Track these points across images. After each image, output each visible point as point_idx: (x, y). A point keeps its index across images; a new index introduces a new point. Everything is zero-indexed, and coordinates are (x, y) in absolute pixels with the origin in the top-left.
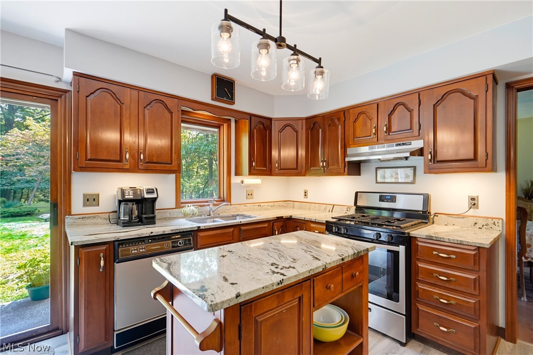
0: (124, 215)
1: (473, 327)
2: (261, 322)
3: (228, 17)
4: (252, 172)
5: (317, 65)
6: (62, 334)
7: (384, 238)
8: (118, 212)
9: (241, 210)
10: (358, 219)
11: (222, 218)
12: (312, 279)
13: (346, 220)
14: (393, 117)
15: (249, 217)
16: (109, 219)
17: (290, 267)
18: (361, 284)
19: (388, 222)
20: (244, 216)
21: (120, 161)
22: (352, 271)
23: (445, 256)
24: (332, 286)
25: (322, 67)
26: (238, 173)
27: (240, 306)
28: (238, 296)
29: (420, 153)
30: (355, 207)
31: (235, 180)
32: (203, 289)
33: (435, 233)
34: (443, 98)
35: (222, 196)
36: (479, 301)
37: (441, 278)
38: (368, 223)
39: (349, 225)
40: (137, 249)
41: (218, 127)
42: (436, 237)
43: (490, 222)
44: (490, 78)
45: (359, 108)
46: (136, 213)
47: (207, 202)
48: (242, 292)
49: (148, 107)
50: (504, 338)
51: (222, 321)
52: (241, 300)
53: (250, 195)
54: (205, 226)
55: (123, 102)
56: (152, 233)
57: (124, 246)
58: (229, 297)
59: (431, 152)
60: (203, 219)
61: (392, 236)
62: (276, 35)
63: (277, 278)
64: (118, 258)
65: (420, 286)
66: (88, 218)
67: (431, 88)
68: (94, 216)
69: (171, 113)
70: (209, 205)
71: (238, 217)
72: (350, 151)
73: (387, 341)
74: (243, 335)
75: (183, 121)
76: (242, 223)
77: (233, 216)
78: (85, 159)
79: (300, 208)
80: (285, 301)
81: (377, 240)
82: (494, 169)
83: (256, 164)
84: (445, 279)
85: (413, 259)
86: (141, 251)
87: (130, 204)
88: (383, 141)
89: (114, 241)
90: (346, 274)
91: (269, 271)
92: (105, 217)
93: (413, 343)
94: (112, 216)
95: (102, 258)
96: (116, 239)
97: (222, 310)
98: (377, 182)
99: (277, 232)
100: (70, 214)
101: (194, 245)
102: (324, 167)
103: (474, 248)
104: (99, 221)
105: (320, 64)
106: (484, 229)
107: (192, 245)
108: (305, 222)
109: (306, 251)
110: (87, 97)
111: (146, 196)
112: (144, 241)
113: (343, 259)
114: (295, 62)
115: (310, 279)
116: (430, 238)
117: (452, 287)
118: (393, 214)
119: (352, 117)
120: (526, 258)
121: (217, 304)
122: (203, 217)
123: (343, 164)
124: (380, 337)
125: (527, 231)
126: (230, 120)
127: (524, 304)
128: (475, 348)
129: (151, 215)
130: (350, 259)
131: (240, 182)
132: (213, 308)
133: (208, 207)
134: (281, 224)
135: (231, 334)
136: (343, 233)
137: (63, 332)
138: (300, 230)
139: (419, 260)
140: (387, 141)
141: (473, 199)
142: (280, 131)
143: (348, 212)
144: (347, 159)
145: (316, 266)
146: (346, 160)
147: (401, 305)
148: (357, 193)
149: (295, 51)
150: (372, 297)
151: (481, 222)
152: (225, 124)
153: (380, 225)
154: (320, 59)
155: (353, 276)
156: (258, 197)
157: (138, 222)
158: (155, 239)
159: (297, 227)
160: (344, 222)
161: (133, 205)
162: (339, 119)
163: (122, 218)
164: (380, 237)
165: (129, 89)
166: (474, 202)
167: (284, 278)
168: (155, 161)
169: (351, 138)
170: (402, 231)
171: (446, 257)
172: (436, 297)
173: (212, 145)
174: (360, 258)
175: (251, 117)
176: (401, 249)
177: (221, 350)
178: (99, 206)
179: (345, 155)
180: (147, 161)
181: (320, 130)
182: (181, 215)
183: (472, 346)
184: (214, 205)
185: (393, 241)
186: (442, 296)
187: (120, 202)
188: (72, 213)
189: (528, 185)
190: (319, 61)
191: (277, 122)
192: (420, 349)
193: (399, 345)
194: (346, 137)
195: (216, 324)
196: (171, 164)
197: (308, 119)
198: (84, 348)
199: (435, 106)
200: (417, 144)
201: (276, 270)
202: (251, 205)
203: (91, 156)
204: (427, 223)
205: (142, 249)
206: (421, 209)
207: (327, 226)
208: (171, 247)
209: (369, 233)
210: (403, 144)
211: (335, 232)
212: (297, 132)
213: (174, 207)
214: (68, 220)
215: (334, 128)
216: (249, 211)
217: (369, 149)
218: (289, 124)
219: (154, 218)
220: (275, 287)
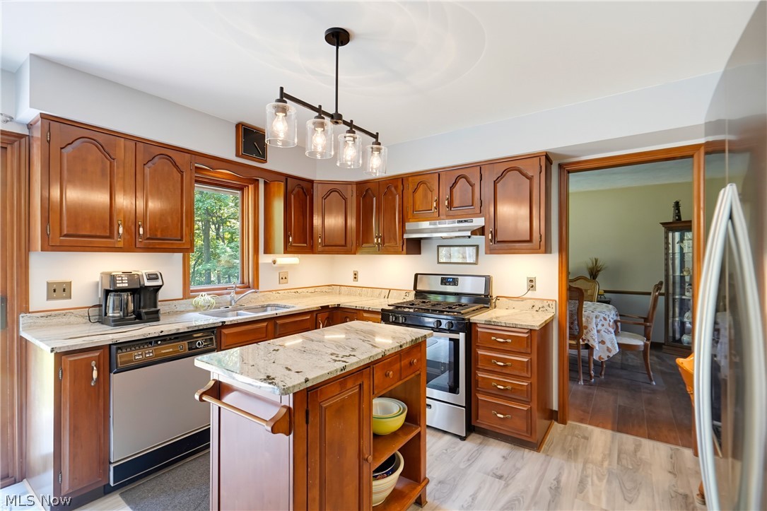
0: (114, 309)
1: (526, 409)
2: (326, 408)
3: (284, 96)
4: (288, 249)
5: (374, 140)
6: (15, 482)
7: (444, 325)
8: (104, 306)
9: (272, 298)
10: (417, 306)
11: (248, 309)
12: (372, 367)
13: (404, 307)
14: (454, 190)
15: (285, 307)
16: (89, 317)
17: (350, 355)
18: (418, 372)
19: (450, 308)
20: (277, 306)
21: (111, 236)
22: (410, 359)
23: (502, 340)
24: (391, 373)
25: (379, 144)
26: (268, 250)
27: (308, 392)
28: (307, 380)
29: (481, 231)
30: (414, 292)
31: (265, 259)
32: (268, 377)
33: (497, 318)
34: (502, 175)
35: (246, 280)
36: (531, 383)
37: (499, 363)
38: (428, 310)
39: (408, 313)
40: (142, 354)
41: (241, 189)
42: (494, 322)
43: (545, 304)
44: (543, 159)
45: (419, 177)
46: (131, 307)
47: (226, 289)
48: (310, 377)
49: (150, 164)
50: (557, 420)
51: (291, 406)
52: (309, 384)
53: (283, 279)
54: (231, 321)
55: (113, 157)
56: (162, 332)
57: (124, 351)
58: (300, 382)
59: (491, 232)
60: (223, 312)
61: (452, 323)
62: (332, 111)
63: (340, 365)
64: (117, 367)
65: (480, 375)
66: (55, 315)
67: (492, 163)
68: (64, 312)
69: (181, 172)
70: (229, 293)
71: (269, 308)
72: (409, 226)
73: (447, 437)
74: (310, 420)
75: (197, 181)
76: (278, 315)
77: (263, 307)
78: (59, 236)
79: (349, 294)
80: (348, 388)
81: (438, 329)
82: (547, 250)
83: (294, 239)
84: (502, 364)
85: (473, 347)
86: (147, 356)
87: (125, 295)
88: (444, 217)
89: (110, 345)
90: (405, 362)
91: (331, 360)
92: (82, 313)
93: (474, 436)
94: (95, 311)
95: (95, 368)
96: (114, 342)
97: (291, 395)
98: (439, 263)
99: (321, 325)
100: (27, 311)
101: (217, 345)
102: (378, 244)
103: (526, 331)
104: (73, 319)
105: (377, 140)
106: (540, 312)
107: (214, 346)
108: (356, 311)
109: (363, 341)
110: (62, 148)
111: (147, 283)
112: (151, 343)
113: (401, 346)
114: (352, 139)
115: (369, 367)
116: (489, 323)
117: (508, 372)
118: (460, 299)
119: (411, 186)
120: (583, 341)
121: (289, 387)
122: (222, 309)
123: (401, 242)
124: (440, 434)
125: (583, 312)
126: (258, 180)
127: (580, 388)
128: (527, 430)
129: (153, 309)
130: (408, 346)
131: (271, 261)
132: (285, 391)
133: (228, 296)
134: (326, 315)
135: (300, 418)
136: (401, 322)
137: (15, 480)
138: (350, 321)
139: (478, 347)
140: (449, 217)
141: (531, 281)
142: (325, 198)
143: (406, 298)
144: (406, 236)
145: (376, 353)
146: (404, 237)
147: (461, 397)
148: (416, 275)
149: (352, 127)
150: (431, 392)
151: (538, 305)
152: (250, 186)
153: (441, 312)
154: (377, 133)
155: (411, 364)
156: (295, 281)
157: (135, 318)
158: (165, 340)
159: (347, 317)
160: (403, 309)
161: (128, 296)
162: (396, 188)
163: (111, 315)
164: (441, 325)
165: (123, 140)
166: (532, 284)
167: (347, 364)
168: (159, 236)
169: (410, 212)
170: (462, 317)
171: (503, 342)
172: (494, 384)
173: (209, 201)
174: (419, 345)
175: (287, 179)
176: (461, 337)
177: (290, 434)
178: (70, 298)
179: (403, 231)
180: (148, 236)
181: (375, 199)
182: (192, 308)
183: (525, 430)
184: (237, 293)
185: (453, 329)
186: (499, 382)
187: (107, 292)
188: (30, 310)
189: (593, 263)
190: (376, 136)
191: (319, 185)
192: (479, 441)
193: (459, 440)
194: (405, 209)
195: (284, 410)
196: (181, 240)
197: (360, 184)
198: (70, 488)
199: (495, 183)
200: (479, 222)
201: (337, 359)
202: (286, 291)
203: (67, 231)
204: (488, 308)
205: (149, 353)
206: (483, 293)
207: (382, 315)
208: (187, 350)
209: (430, 320)
210: (465, 221)
211: (393, 322)
212: (345, 199)
213: (181, 297)
214: (23, 319)
215: (390, 197)
216: (282, 299)
217: (430, 224)
218: (335, 189)
219: (158, 312)
220: (339, 373)
